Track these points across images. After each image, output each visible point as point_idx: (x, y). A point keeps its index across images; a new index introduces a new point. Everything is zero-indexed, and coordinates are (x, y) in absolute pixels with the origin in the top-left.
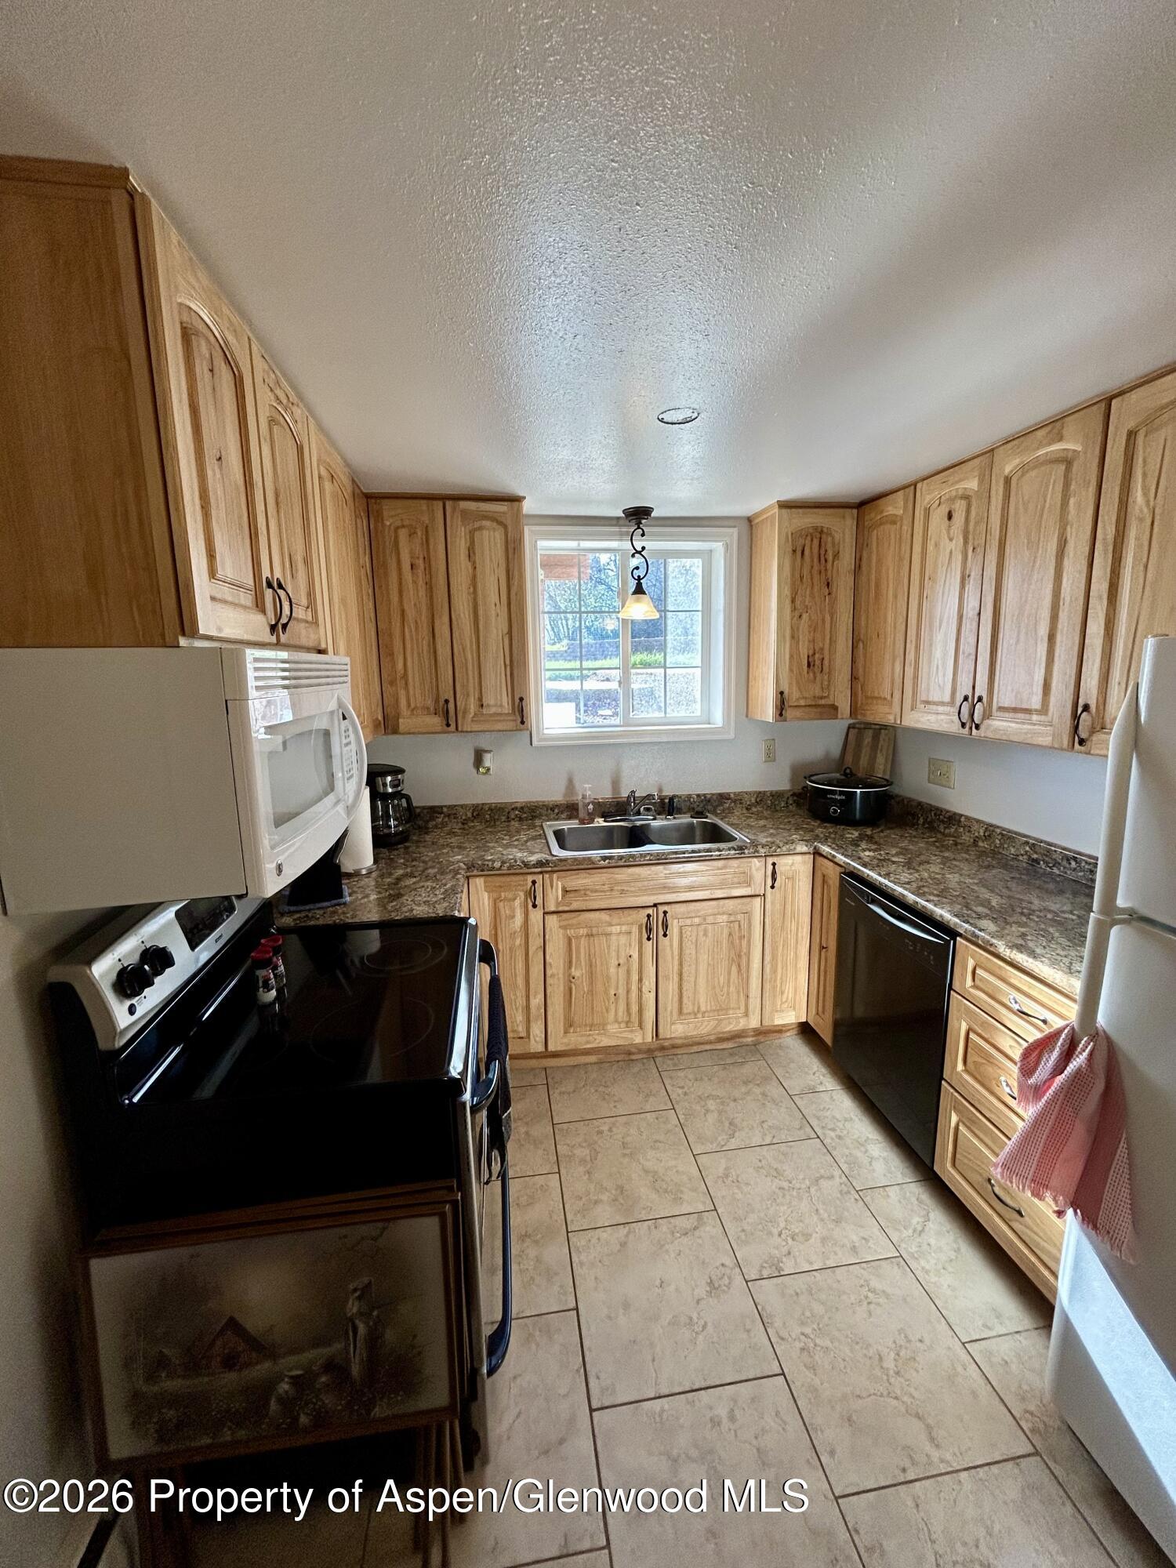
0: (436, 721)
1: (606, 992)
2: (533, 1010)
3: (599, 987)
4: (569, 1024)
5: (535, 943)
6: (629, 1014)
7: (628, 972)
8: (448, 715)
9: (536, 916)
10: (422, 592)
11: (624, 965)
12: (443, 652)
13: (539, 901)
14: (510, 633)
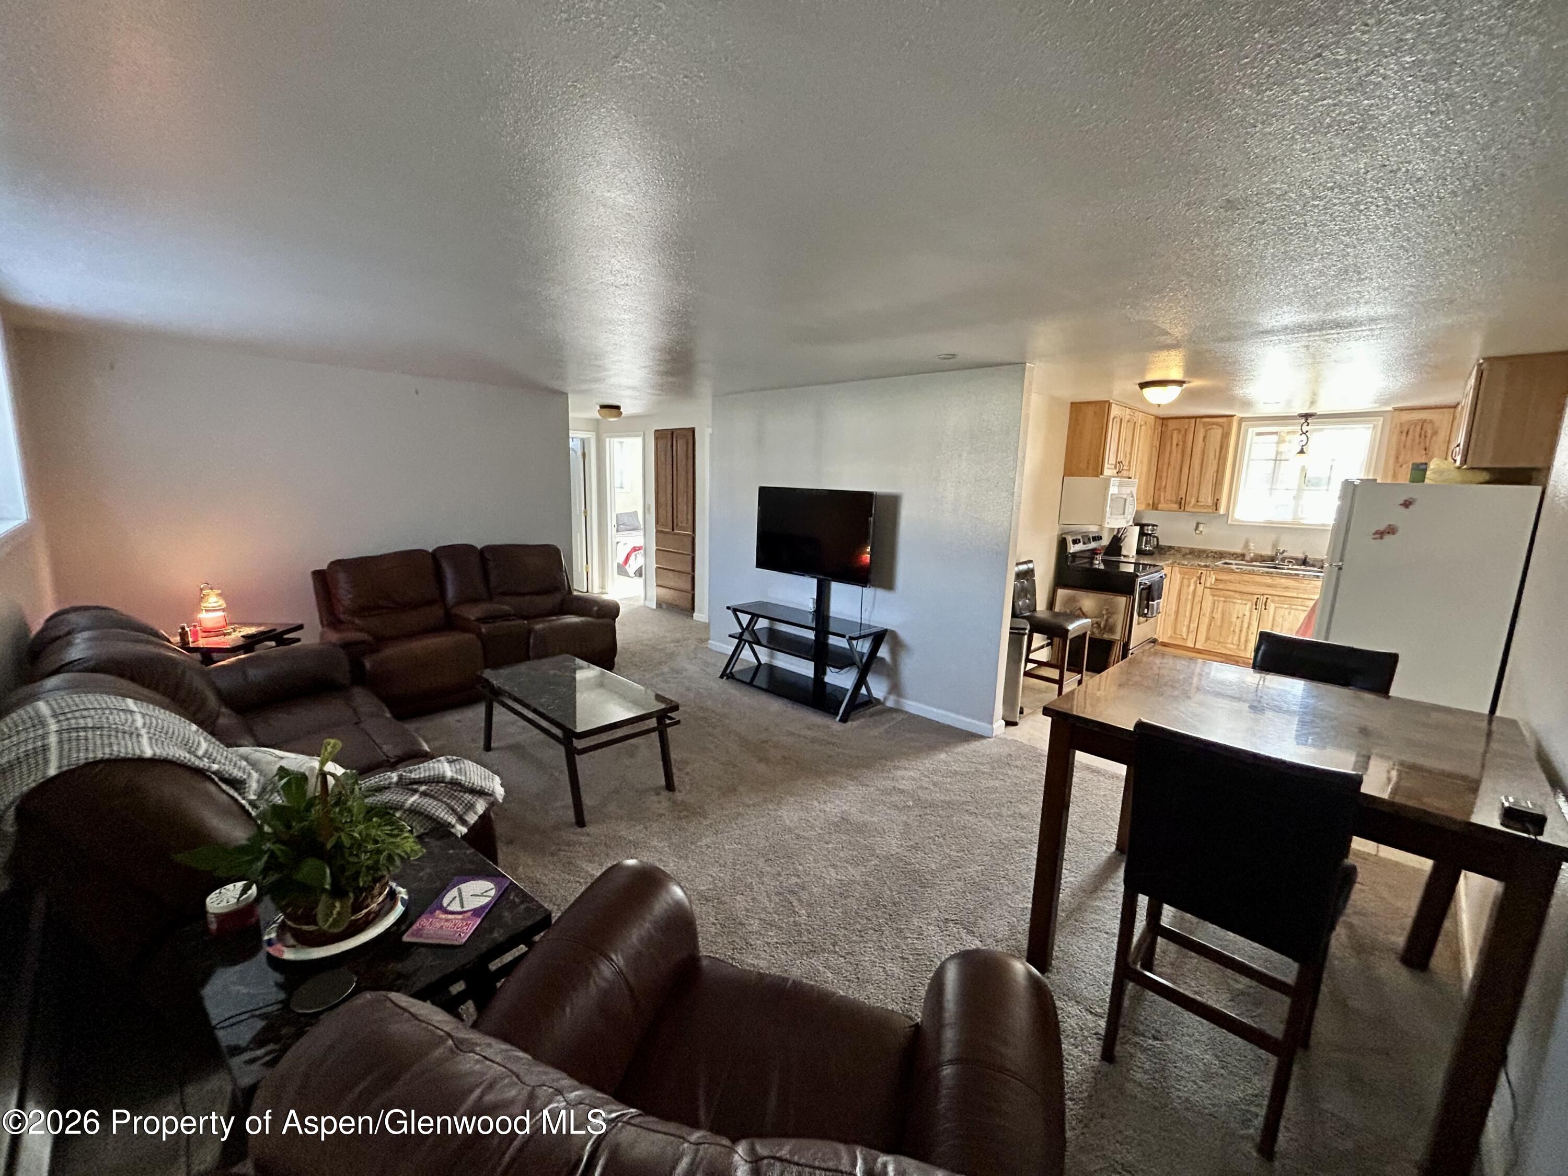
0: (1176, 506)
1: (1229, 628)
2: (1191, 628)
3: (1226, 625)
4: (1207, 639)
5: (1198, 599)
6: (1239, 640)
7: (1242, 622)
8: (1181, 504)
9: (1200, 588)
10: (1179, 455)
11: (1241, 618)
12: (1184, 478)
13: (1202, 581)
14: (1217, 472)
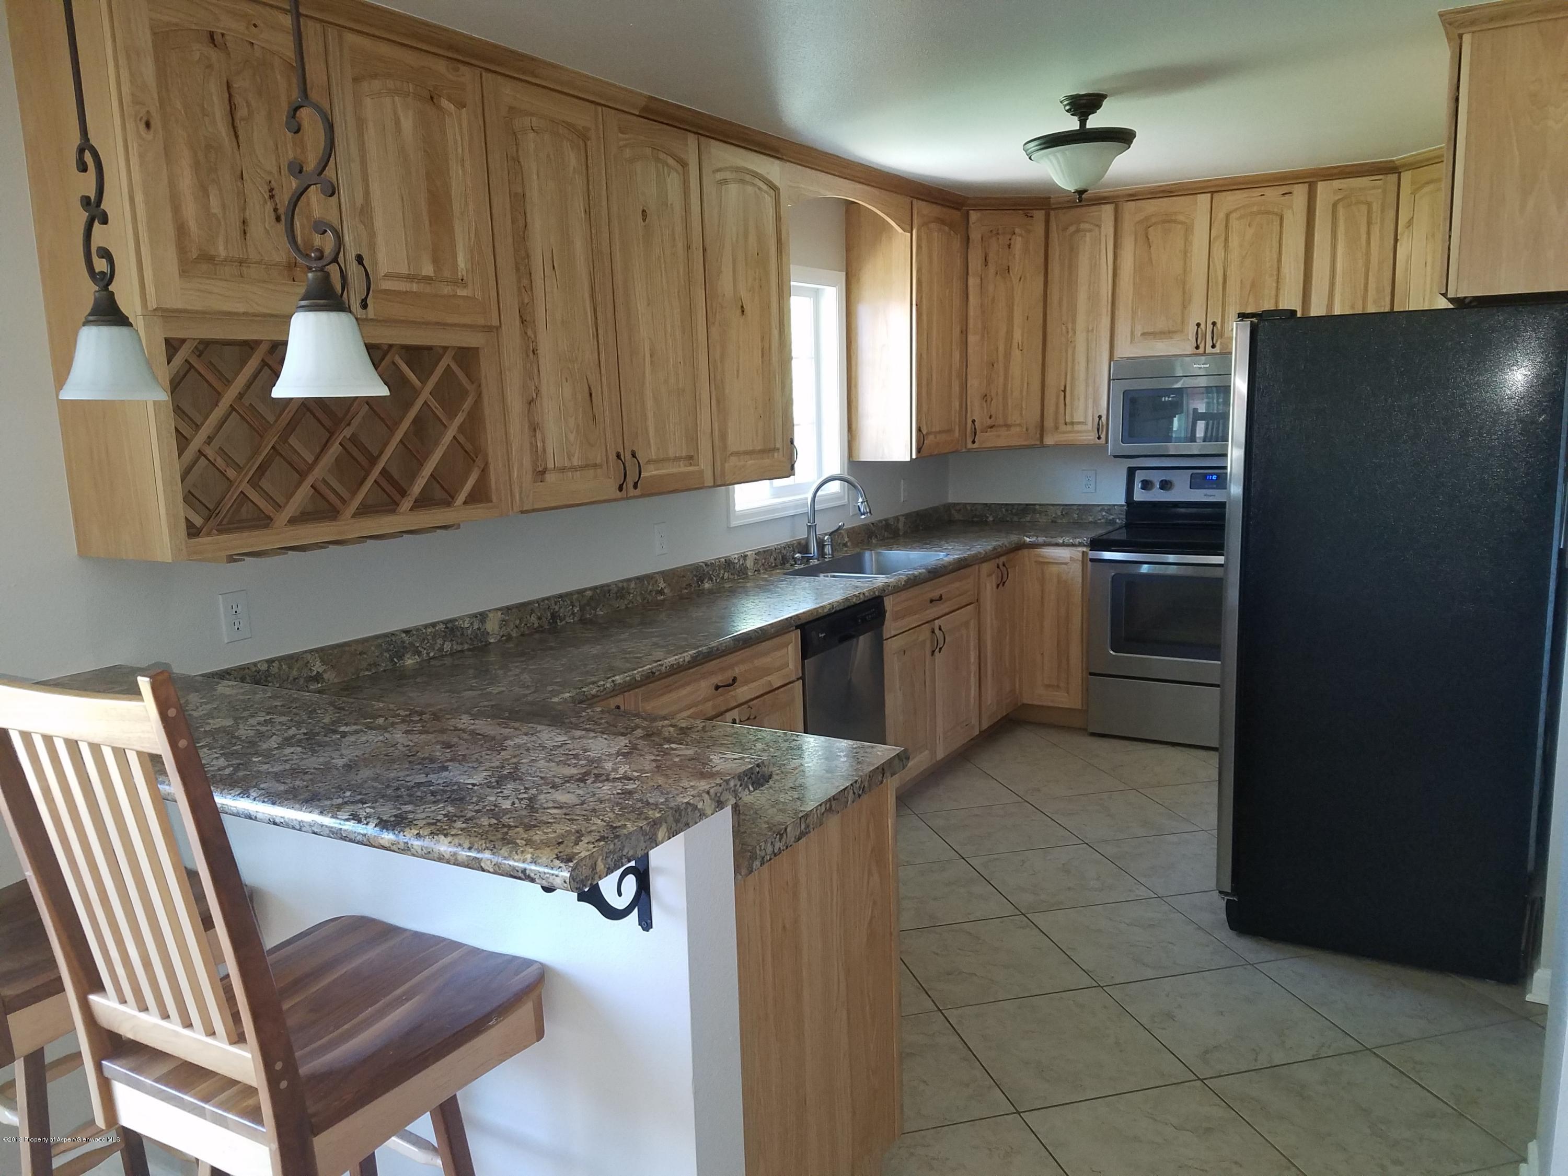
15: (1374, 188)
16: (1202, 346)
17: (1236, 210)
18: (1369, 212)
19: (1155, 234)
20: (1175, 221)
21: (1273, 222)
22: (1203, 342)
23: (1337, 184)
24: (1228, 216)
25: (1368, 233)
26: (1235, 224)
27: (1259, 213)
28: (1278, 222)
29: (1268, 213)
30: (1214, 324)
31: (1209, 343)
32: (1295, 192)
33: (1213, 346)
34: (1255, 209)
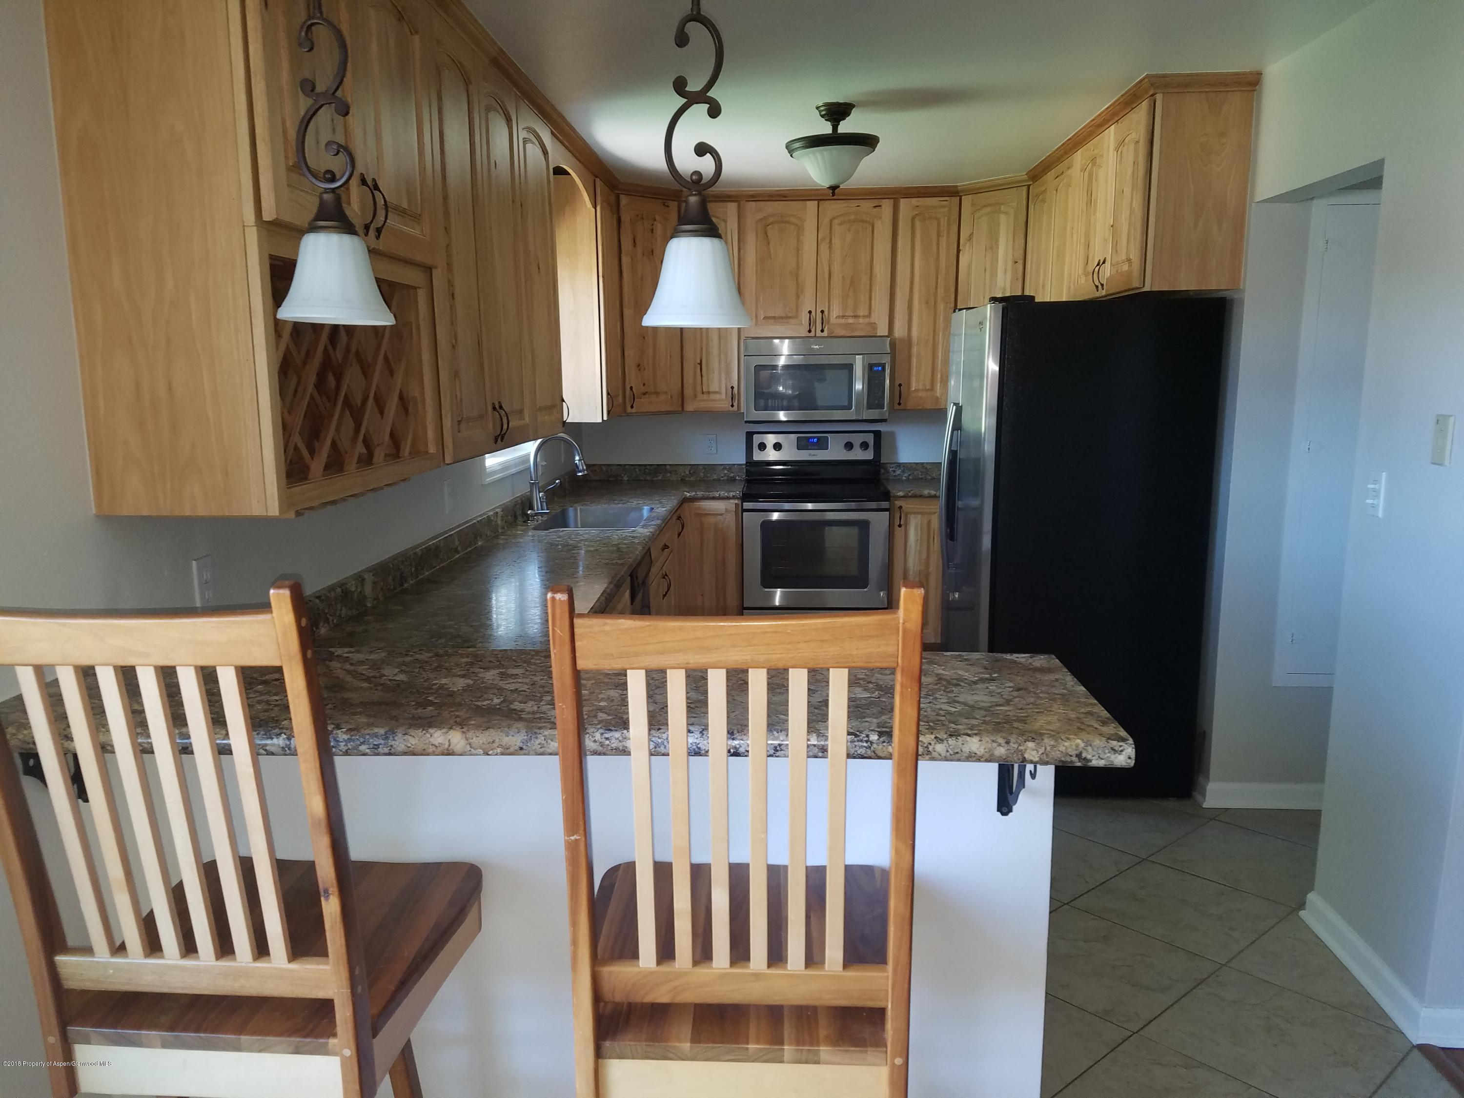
15: (942, 207)
16: (813, 330)
17: (837, 217)
18: (939, 226)
19: (773, 232)
20: (788, 222)
21: (867, 229)
22: (814, 327)
23: (915, 201)
24: (831, 221)
25: (938, 244)
26: (837, 229)
27: (856, 221)
28: (871, 229)
29: (863, 221)
30: (822, 312)
31: (819, 328)
32: (883, 206)
33: (822, 331)
34: (852, 217)
